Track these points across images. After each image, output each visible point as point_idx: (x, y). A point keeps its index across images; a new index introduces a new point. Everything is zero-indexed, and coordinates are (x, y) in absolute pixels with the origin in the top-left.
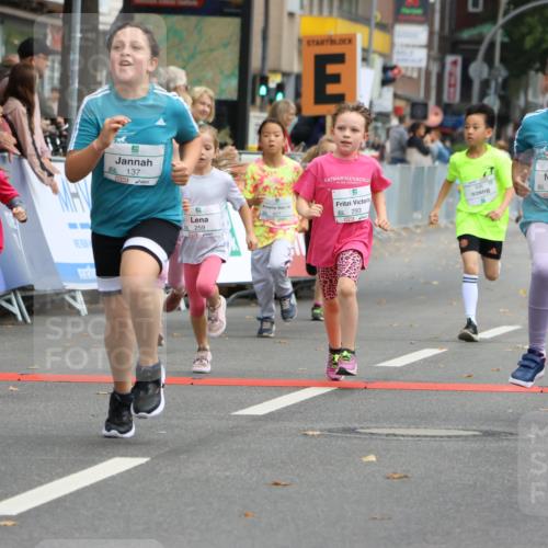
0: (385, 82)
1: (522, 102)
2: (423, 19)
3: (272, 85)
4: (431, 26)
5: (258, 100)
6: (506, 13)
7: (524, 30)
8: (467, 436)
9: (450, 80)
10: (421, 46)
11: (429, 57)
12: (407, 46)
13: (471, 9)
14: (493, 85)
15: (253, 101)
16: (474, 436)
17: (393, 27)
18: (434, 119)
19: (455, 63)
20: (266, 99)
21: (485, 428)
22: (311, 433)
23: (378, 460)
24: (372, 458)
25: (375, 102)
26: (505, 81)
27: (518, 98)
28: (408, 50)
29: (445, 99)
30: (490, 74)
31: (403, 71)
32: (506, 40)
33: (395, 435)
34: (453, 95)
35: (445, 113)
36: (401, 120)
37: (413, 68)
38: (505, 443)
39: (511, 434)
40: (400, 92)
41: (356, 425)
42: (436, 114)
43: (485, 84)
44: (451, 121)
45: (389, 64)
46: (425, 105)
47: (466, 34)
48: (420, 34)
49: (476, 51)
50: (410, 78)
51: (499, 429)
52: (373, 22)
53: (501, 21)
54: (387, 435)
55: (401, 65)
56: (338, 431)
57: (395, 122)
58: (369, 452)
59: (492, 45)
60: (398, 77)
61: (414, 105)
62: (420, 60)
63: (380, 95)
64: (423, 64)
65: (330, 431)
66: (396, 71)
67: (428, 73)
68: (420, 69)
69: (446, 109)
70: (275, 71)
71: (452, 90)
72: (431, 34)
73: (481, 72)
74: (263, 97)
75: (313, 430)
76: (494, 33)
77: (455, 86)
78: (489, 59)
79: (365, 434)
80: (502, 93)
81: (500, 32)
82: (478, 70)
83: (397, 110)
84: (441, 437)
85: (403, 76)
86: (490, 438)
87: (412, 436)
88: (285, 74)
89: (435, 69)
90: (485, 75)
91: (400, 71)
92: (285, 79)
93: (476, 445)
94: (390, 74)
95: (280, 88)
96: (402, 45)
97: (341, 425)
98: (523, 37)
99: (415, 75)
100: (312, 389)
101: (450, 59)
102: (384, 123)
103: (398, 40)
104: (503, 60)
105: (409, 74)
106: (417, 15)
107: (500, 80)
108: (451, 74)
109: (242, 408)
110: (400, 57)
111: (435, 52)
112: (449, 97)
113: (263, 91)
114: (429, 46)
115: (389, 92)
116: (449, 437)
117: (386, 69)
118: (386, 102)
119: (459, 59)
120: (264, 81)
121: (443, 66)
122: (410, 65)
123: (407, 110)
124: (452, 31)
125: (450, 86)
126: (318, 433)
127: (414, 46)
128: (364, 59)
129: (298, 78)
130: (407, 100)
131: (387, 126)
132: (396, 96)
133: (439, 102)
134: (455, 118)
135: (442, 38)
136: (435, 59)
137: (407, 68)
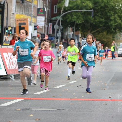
0: (35, 29)
1: (66, 34)
2: (44, 15)
3: (9, 30)
4: (45, 17)
5: (6, 33)
6: (62, 14)
7: (67, 17)
8: (54, 110)
9: (50, 29)
10: (43, 21)
11: (45, 24)
12: (40, 21)
13: (54, 13)
14: (60, 30)
15: (5, 34)
16: (55, 110)
17: (37, 17)
18: (46, 38)
19: (51, 25)
20: (8, 33)
21: (58, 108)
22: (18, 110)
23: (33, 116)
24: (32, 115)
25: (33, 34)
26: (62, 29)
27: (65, 33)
28: (40, 22)
29: (49, 33)
30: (59, 28)
31: (39, 27)
32: (63, 20)
33: (37, 110)
34: (51, 32)
35: (49, 36)
36: (39, 38)
37: (41, 26)
38: (62, 112)
39: (64, 110)
40: (38, 32)
41: (28, 108)
42: (47, 37)
43: (58, 30)
44: (50, 38)
45: (36, 25)
46: (44, 35)
47: (53, 19)
48: (43, 18)
49: (56, 22)
50: (41, 28)
51: (61, 108)
52: (32, 16)
53: (61, 15)
54: (35, 110)
55: (38, 25)
56: (24, 109)
57: (37, 38)
58: (31, 114)
59: (59, 21)
60: (38, 28)
61: (42, 34)
62: (43, 24)
63: (34, 32)
64: (44, 25)
65: (22, 109)
66: (37, 27)
67: (45, 27)
68: (43, 26)
69: (49, 35)
70: (9, 27)
71: (50, 31)
72: (45, 18)
73: (57, 27)
74: (7, 32)
75: (18, 109)
76: (60, 18)
77: (51, 30)
78: (59, 24)
79: (30, 110)
80: (62, 32)
81: (61, 18)
82: (56, 27)
83: (38, 36)
84: (48, 110)
85: (39, 28)
86: (59, 111)
87: (41, 110)
88: (12, 27)
89: (46, 26)
90: (58, 28)
91: (38, 27)
92: (12, 28)
93: (55, 112)
94: (36, 27)
95: (11, 30)
96: (39, 21)
97: (25, 108)
98: (67, 19)
99: (42, 28)
100: (18, 99)
101: (50, 24)
102: (35, 39)
103: (38, 20)
104: (62, 24)
105: (40, 27)
106: (42, 14)
107: (61, 29)
108: (50, 28)
109: (2, 104)
110: (38, 24)
111: (46, 23)
112: (50, 33)
113: (7, 31)
114: (45, 21)
115: (36, 31)
116: (50, 110)
117: (35, 26)
118: (35, 34)
119: (52, 24)
120: (7, 29)
121: (48, 26)
122: (41, 25)
123: (40, 36)
124: (50, 18)
125: (50, 30)
126: (19, 110)
127: (42, 21)
128: (30, 24)
129: (15, 28)
130: (40, 33)
131: (36, 39)
132: (37, 32)
133: (47, 34)
134: (51, 38)
135: (48, 19)
136: (46, 24)
137: (40, 26)
